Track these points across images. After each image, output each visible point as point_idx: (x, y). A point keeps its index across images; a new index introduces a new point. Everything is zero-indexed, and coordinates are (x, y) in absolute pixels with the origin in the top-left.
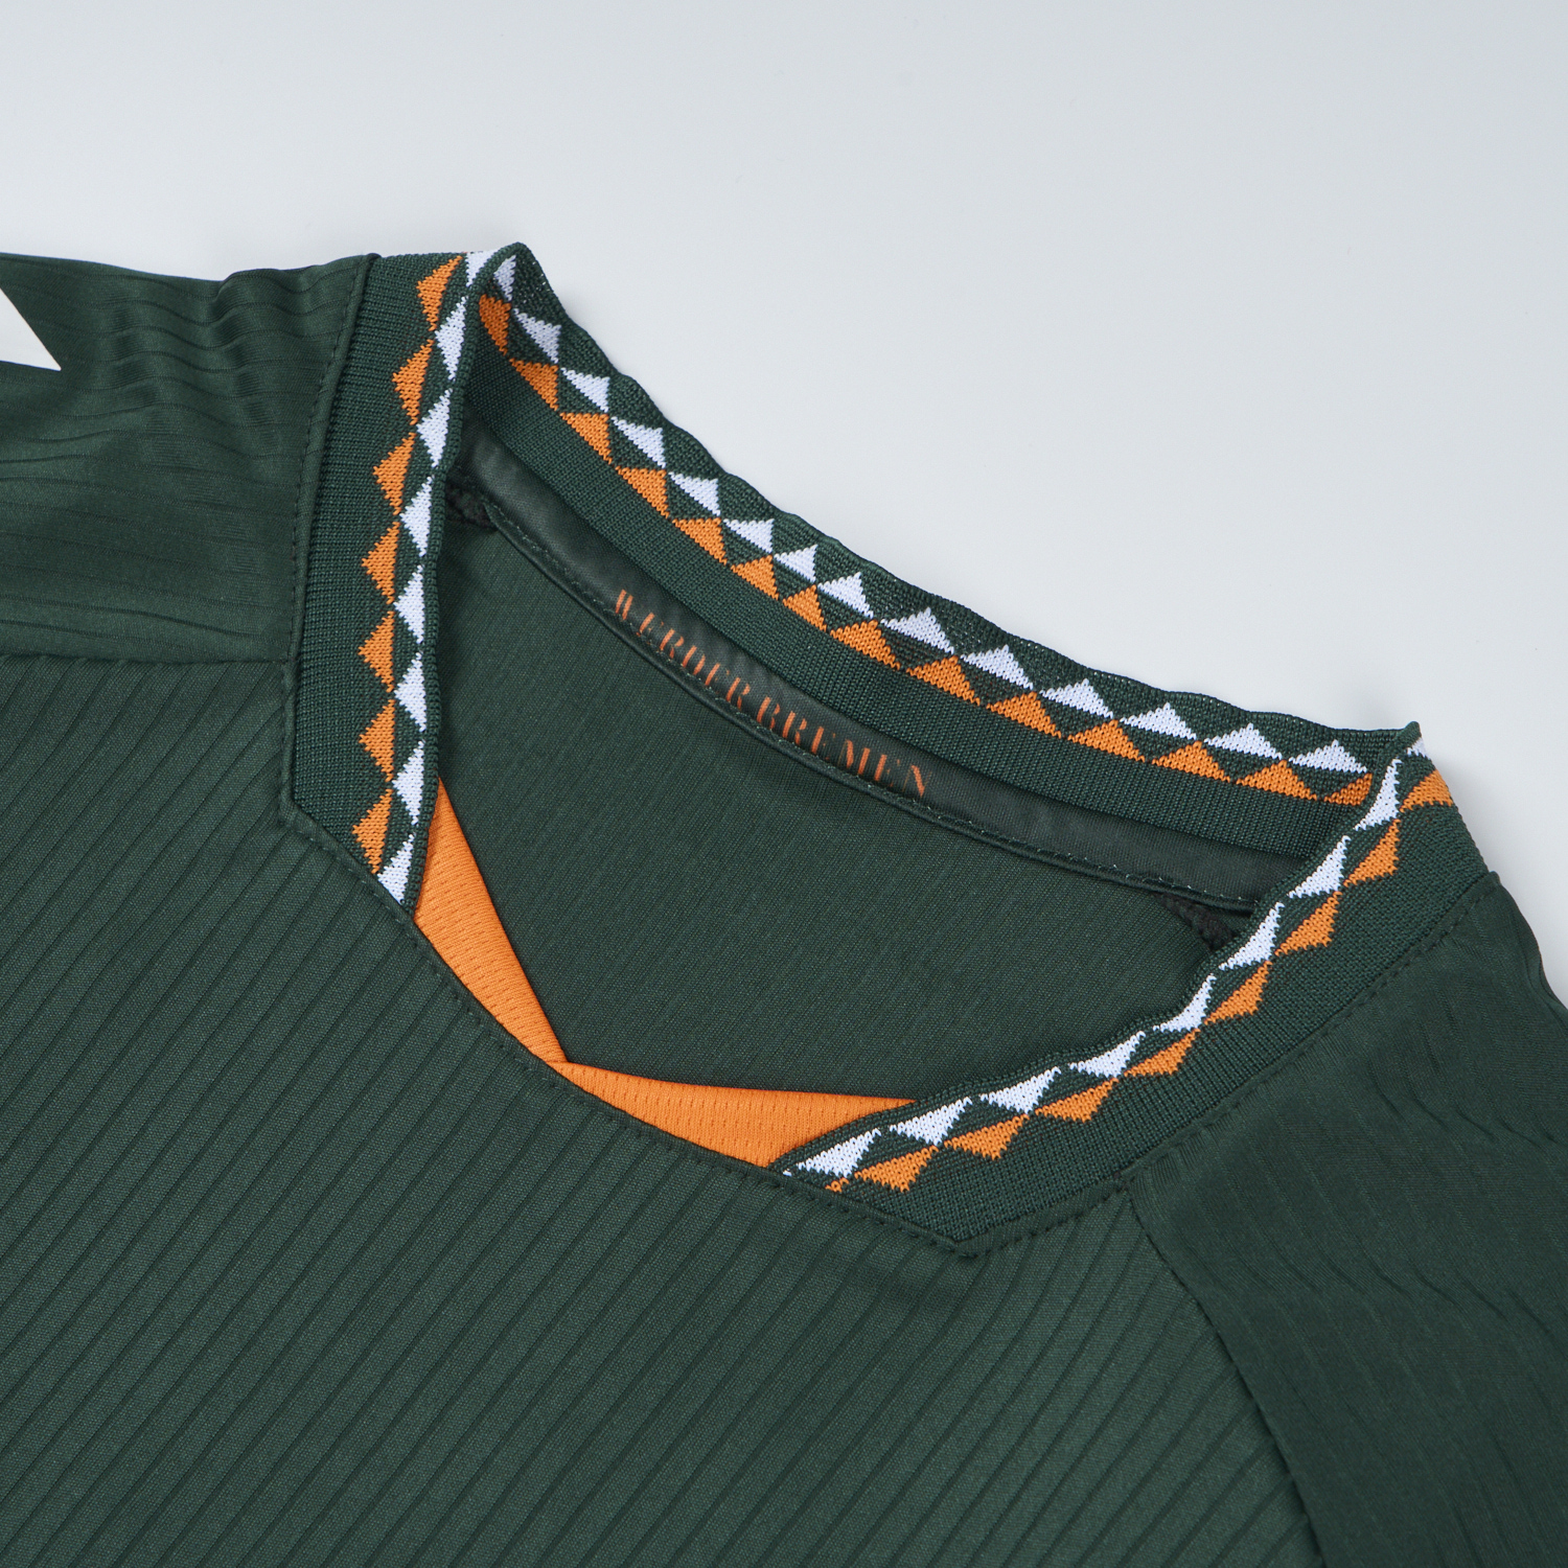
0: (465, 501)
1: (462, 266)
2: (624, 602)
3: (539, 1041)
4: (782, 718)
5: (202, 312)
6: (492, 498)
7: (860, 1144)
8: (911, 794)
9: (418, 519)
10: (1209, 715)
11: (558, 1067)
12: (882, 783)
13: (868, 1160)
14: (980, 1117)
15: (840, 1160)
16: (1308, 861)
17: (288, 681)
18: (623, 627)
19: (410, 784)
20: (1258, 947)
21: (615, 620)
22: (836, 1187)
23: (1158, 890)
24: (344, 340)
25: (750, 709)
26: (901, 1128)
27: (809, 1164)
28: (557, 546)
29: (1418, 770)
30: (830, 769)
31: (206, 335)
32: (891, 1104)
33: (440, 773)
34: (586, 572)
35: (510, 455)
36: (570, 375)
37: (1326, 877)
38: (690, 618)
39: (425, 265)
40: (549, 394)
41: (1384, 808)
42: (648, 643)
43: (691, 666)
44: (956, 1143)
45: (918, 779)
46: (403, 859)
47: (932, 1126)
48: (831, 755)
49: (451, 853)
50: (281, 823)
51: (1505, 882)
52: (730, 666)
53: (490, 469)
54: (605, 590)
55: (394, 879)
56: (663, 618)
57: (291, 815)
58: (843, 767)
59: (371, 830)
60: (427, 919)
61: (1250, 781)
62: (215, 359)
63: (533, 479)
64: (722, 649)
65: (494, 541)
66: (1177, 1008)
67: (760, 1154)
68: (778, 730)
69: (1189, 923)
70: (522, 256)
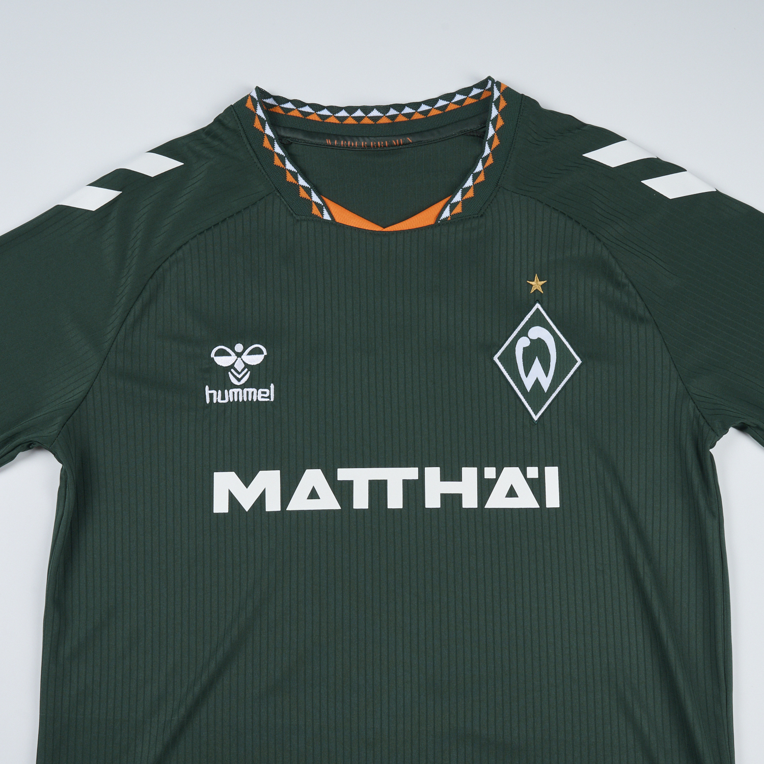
0: (283, 142)
1: (252, 97)
2: (329, 142)
3: (378, 228)
4: (377, 144)
5: (204, 136)
6: (287, 137)
7: (448, 209)
8: (410, 143)
9: (278, 149)
10: (449, 97)
11: (384, 230)
12: (403, 144)
13: (451, 211)
14: (465, 191)
15: (446, 214)
16: (489, 111)
17: (278, 194)
18: (331, 146)
19: (315, 198)
20: (491, 132)
21: (329, 145)
22: (449, 219)
23: (465, 134)
24: (239, 125)
25: (369, 146)
26: (453, 202)
27: (442, 218)
28: (307, 139)
29: (499, 84)
30: (391, 148)
31: (208, 139)
32: (447, 199)
33: (319, 194)
34: (317, 141)
35: (285, 128)
36: (282, 106)
37: (494, 112)
38: (344, 137)
39: (244, 100)
40: (281, 112)
41: (497, 94)
42: (339, 147)
43: (351, 145)
44: (464, 198)
45: (409, 140)
46: (325, 212)
47: (458, 198)
48: (391, 145)
49: (331, 204)
50: (298, 220)
51: (526, 95)
52: (359, 140)
53: (283, 133)
54: (324, 142)
55: (326, 217)
56: (339, 140)
57: (298, 218)
58: (394, 146)
59: (315, 211)
60: (338, 220)
61: (464, 104)
62: (216, 143)
63: (293, 129)
64: (355, 139)
65: (293, 145)
66: (483, 151)
67: (431, 221)
68: (377, 147)
69: (474, 136)
70: (258, 90)
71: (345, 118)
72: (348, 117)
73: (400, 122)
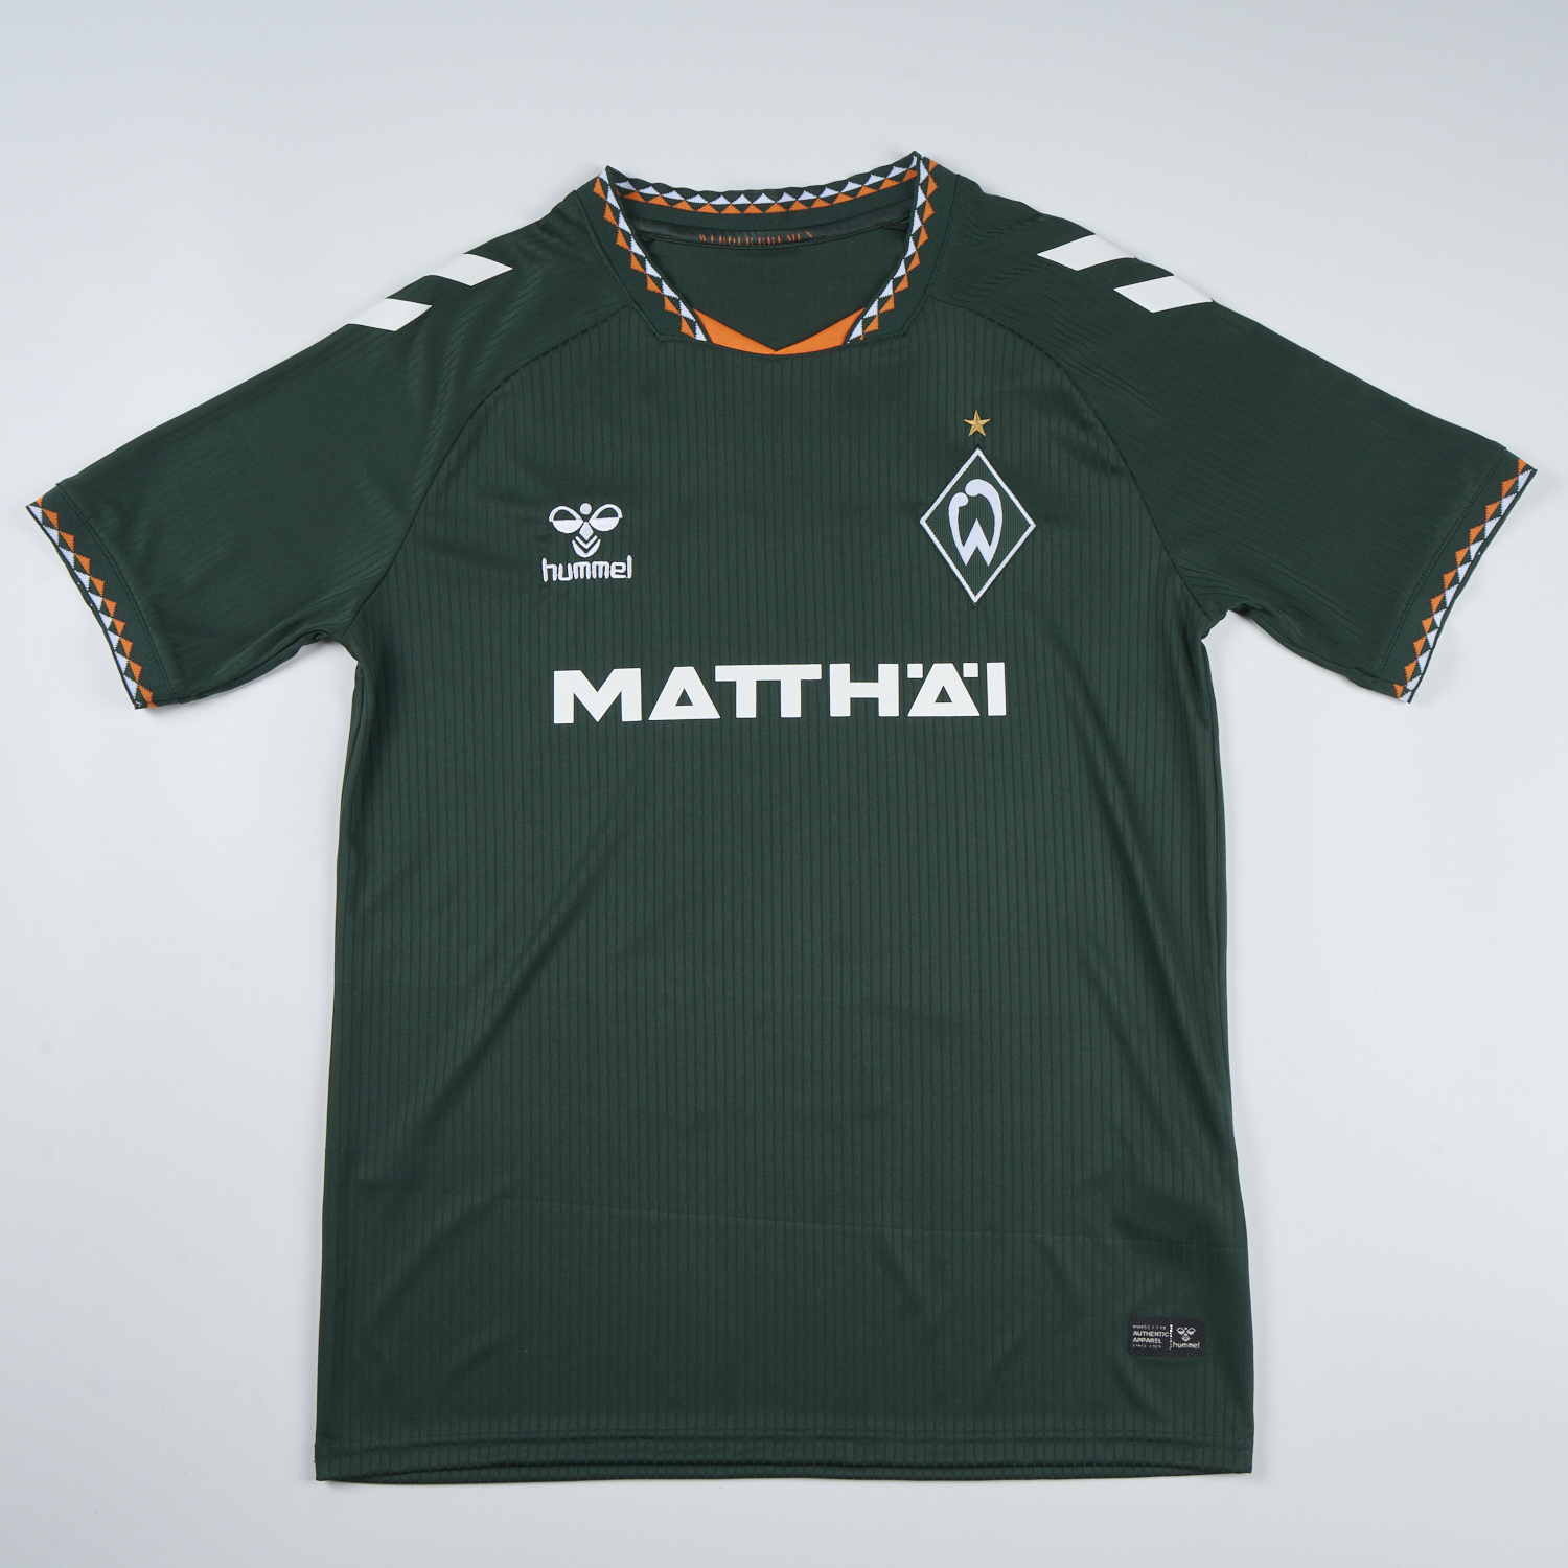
0: (643, 238)
1: (601, 180)
2: (703, 238)
3: (768, 351)
4: (766, 240)
5: (538, 232)
6: (648, 233)
7: (860, 325)
8: (809, 239)
9: (636, 248)
10: (861, 178)
11: (776, 353)
12: (802, 240)
13: (864, 328)
14: (883, 302)
15: (858, 332)
16: (914, 197)
17: (636, 307)
18: (706, 243)
19: (685, 312)
20: (917, 224)
21: (703, 243)
22: (862, 338)
23: (882, 227)
24: (585, 217)
25: (756, 244)
26: (866, 316)
27: (852, 337)
28: (674, 235)
29: (927, 161)
30: (785, 246)
31: (545, 236)
32: (859, 312)
33: (690, 307)
34: (687, 237)
35: (644, 220)
36: (641, 191)
37: (921, 198)
38: (723, 232)
39: (591, 184)
40: (640, 199)
41: (924, 174)
42: (716, 244)
43: (732, 242)
44: (882, 311)
45: (809, 235)
46: (698, 330)
47: (873, 311)
48: (785, 242)
49: (706, 320)
50: (662, 342)
51: (962, 175)
52: (742, 236)
53: (642, 227)
54: (696, 238)
55: (700, 336)
56: (716, 236)
57: (662, 338)
58: (789, 243)
59: (685, 329)
60: (715, 340)
61: (882, 188)
62: (554, 241)
63: (655, 222)
64: (737, 234)
65: (656, 243)
66: (906, 250)
67: (839, 342)
68: (767, 244)
69: (894, 229)
70: (609, 170)
71: (724, 207)
72: (727, 205)
73: (796, 211)
